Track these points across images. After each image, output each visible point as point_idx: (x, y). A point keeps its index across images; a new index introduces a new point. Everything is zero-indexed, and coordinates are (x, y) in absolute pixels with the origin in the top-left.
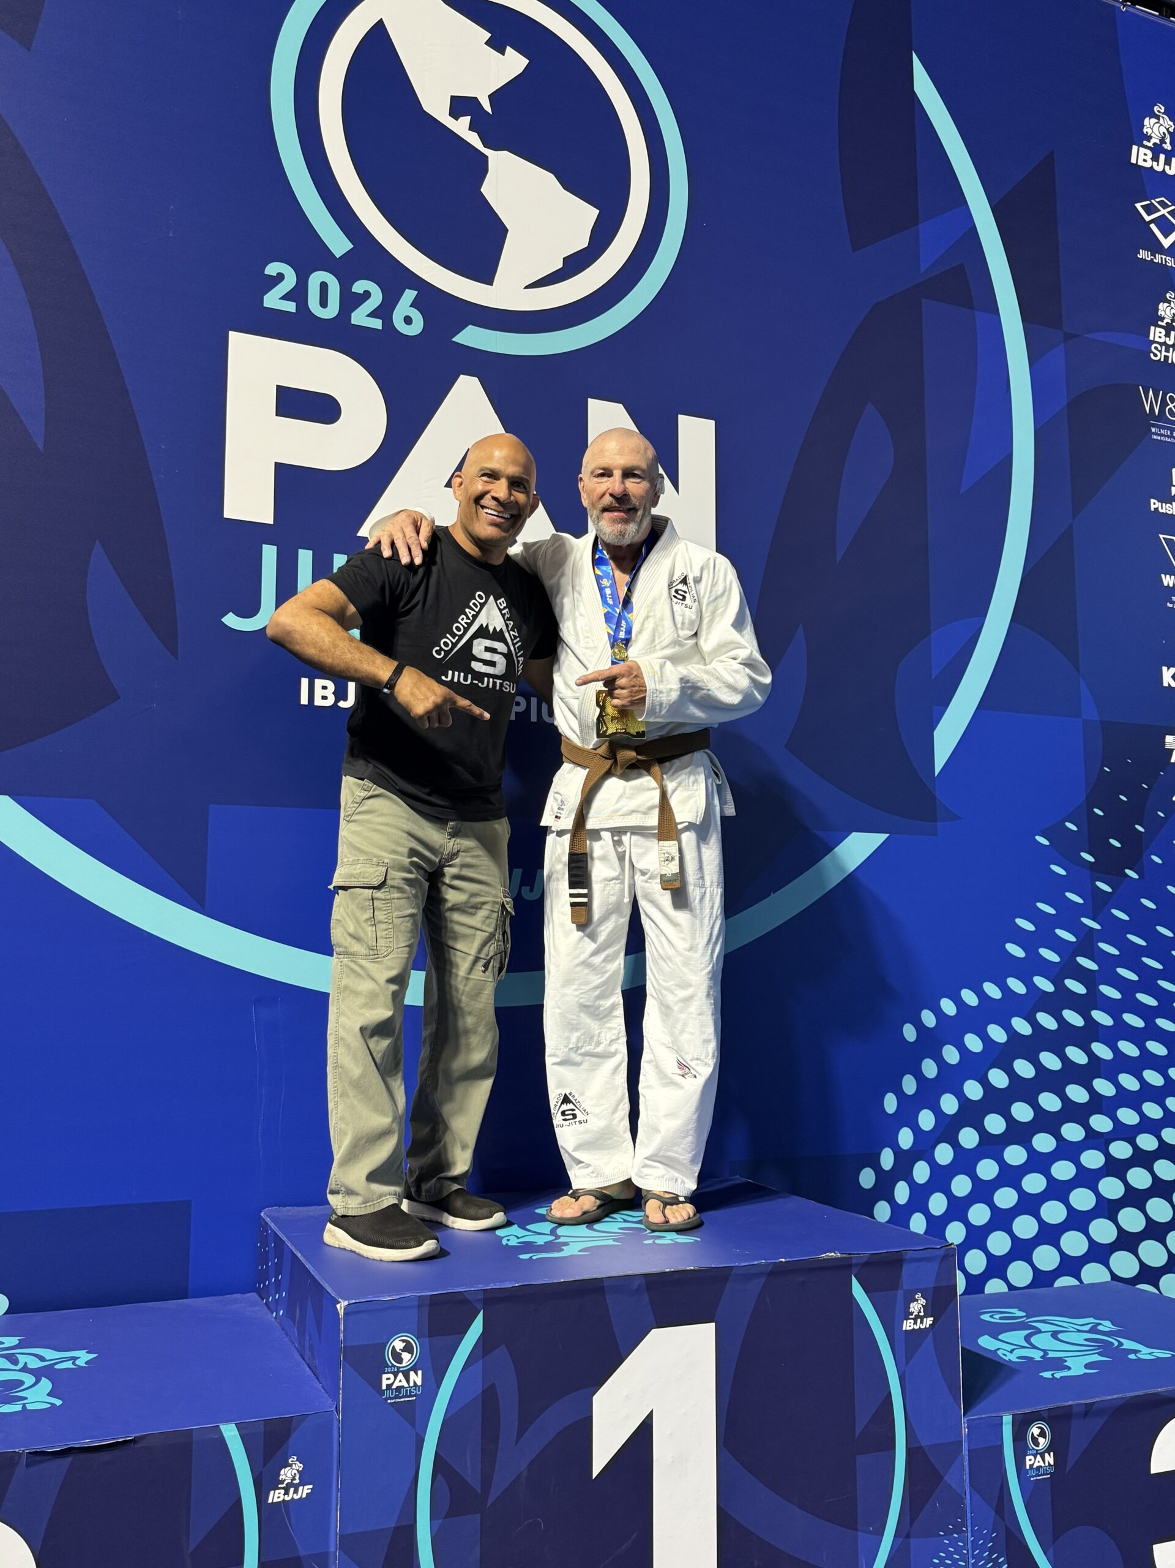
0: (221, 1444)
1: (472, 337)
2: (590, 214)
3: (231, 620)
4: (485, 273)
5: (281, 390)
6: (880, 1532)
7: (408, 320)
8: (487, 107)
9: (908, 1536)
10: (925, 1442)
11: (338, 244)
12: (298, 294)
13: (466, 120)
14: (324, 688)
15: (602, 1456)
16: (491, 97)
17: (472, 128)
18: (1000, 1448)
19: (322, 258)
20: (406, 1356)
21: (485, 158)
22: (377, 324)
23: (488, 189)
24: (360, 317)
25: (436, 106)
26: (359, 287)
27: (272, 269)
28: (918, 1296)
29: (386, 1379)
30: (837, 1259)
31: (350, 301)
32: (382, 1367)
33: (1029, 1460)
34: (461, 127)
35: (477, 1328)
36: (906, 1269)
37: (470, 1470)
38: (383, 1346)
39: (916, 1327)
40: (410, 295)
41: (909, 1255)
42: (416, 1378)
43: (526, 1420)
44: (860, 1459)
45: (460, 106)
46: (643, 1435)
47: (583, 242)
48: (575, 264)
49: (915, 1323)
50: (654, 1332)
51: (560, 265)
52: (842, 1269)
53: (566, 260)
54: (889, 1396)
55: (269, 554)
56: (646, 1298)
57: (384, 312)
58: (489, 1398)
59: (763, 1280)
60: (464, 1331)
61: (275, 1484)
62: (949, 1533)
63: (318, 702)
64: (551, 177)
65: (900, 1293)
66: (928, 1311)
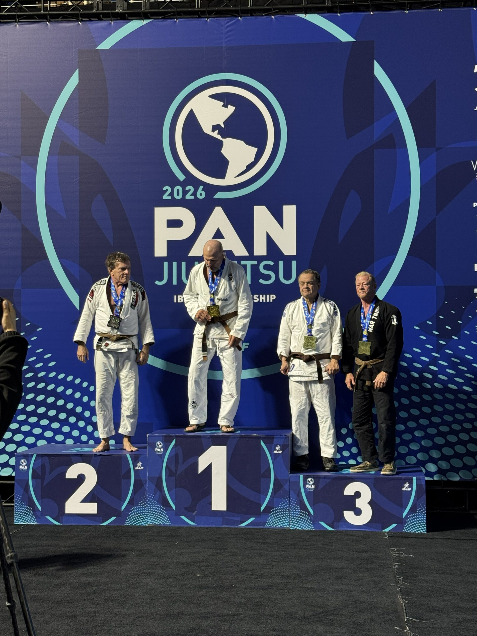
0: (127, 457)
1: (220, 195)
2: (255, 150)
3: (157, 283)
4: (222, 176)
5: (168, 221)
6: (266, 495)
7: (201, 195)
8: (223, 126)
9: (274, 497)
10: (279, 478)
11: (181, 177)
12: (172, 194)
13: (217, 132)
14: (180, 298)
15: (200, 470)
16: (224, 123)
17: (218, 134)
18: (299, 482)
19: (178, 182)
20: (160, 445)
21: (222, 142)
22: (192, 197)
23: (223, 151)
24: (188, 197)
25: (207, 129)
26: (187, 188)
27: (165, 189)
28: (278, 446)
29: (156, 449)
30: (256, 436)
31: (185, 192)
32: (156, 447)
33: (307, 486)
34: (216, 135)
35: (174, 442)
36: (275, 440)
37: (173, 468)
38: (156, 443)
39: (278, 453)
40: (201, 187)
41: (276, 436)
42: (162, 450)
43: (184, 461)
44: (262, 479)
45: (215, 128)
46: (210, 467)
47: (252, 160)
48: (250, 167)
49: (277, 451)
50: (213, 447)
51: (245, 168)
52: (258, 438)
53: (247, 166)
54: (270, 466)
55: (166, 264)
56: (210, 440)
57: (194, 194)
58: (177, 455)
59: (238, 439)
60: (171, 442)
61: (137, 466)
62: (284, 499)
63: (179, 301)
64: (242, 142)
65: (273, 445)
66: (281, 449)
